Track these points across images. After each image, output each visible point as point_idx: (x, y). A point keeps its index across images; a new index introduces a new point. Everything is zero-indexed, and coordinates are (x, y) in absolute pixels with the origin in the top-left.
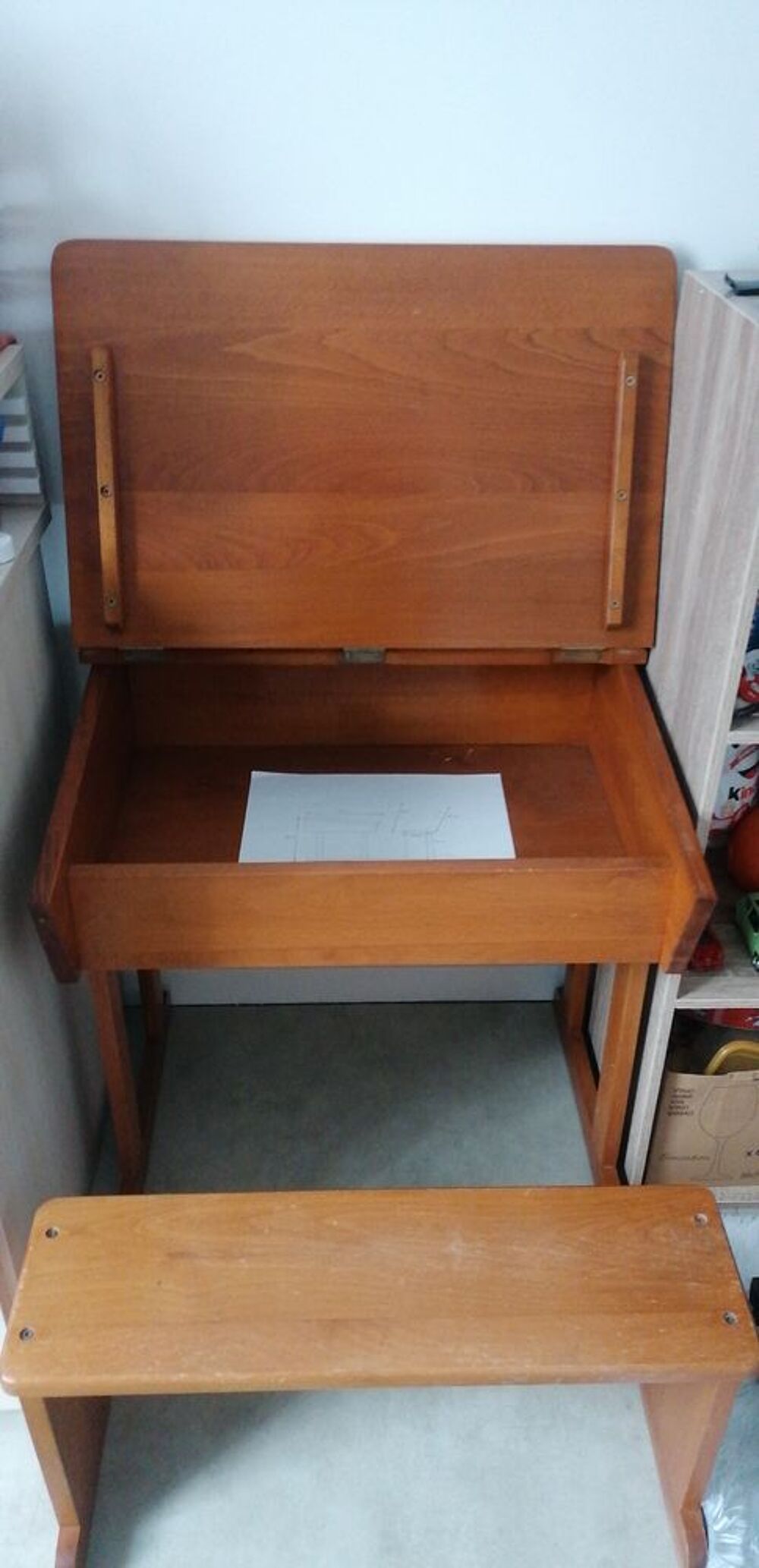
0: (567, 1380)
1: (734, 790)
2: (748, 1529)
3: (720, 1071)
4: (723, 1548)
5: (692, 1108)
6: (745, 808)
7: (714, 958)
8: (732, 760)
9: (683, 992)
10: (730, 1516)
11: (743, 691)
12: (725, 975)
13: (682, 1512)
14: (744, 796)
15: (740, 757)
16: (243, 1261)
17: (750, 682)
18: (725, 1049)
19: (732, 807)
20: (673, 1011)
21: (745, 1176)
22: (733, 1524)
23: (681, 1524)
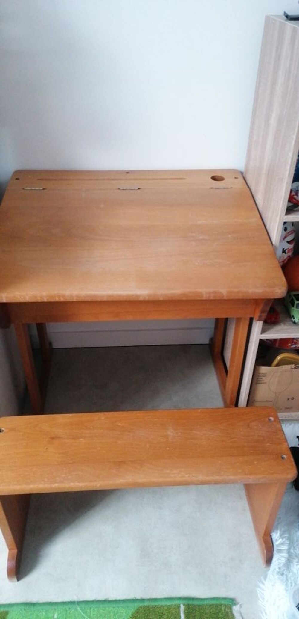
0: (216, 483)
1: (285, 249)
2: (289, 544)
3: (278, 365)
4: (280, 551)
5: (266, 381)
6: (289, 257)
7: (276, 318)
8: (283, 237)
9: (263, 331)
10: (283, 538)
11: (291, 199)
12: (280, 325)
13: (263, 537)
14: (288, 252)
15: (287, 235)
16: (81, 439)
17: (294, 195)
18: (280, 356)
19: (284, 257)
20: (258, 340)
21: (287, 408)
22: (284, 542)
23: (263, 542)
